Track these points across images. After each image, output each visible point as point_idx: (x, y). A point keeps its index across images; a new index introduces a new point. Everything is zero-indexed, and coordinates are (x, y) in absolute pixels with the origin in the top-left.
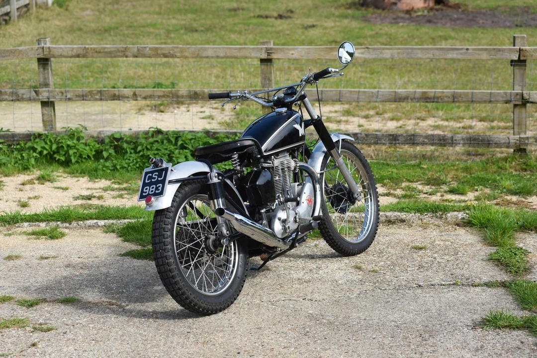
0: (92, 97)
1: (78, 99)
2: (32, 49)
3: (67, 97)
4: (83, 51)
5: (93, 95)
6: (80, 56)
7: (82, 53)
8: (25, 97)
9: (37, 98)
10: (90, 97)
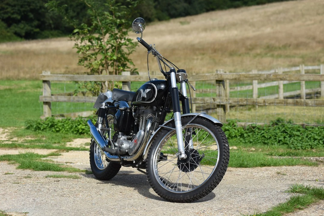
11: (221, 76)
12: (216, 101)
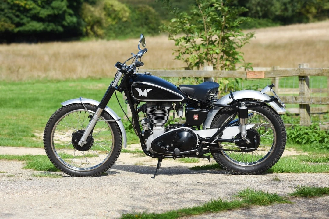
0: (325, 102)
1: (317, 103)
2: (294, 70)
3: (312, 102)
4: (321, 71)
5: (325, 101)
6: (320, 74)
7: (321, 73)
8: (289, 101)
9: (296, 102)
10: (324, 102)
11: (303, 71)
12: (298, 100)
